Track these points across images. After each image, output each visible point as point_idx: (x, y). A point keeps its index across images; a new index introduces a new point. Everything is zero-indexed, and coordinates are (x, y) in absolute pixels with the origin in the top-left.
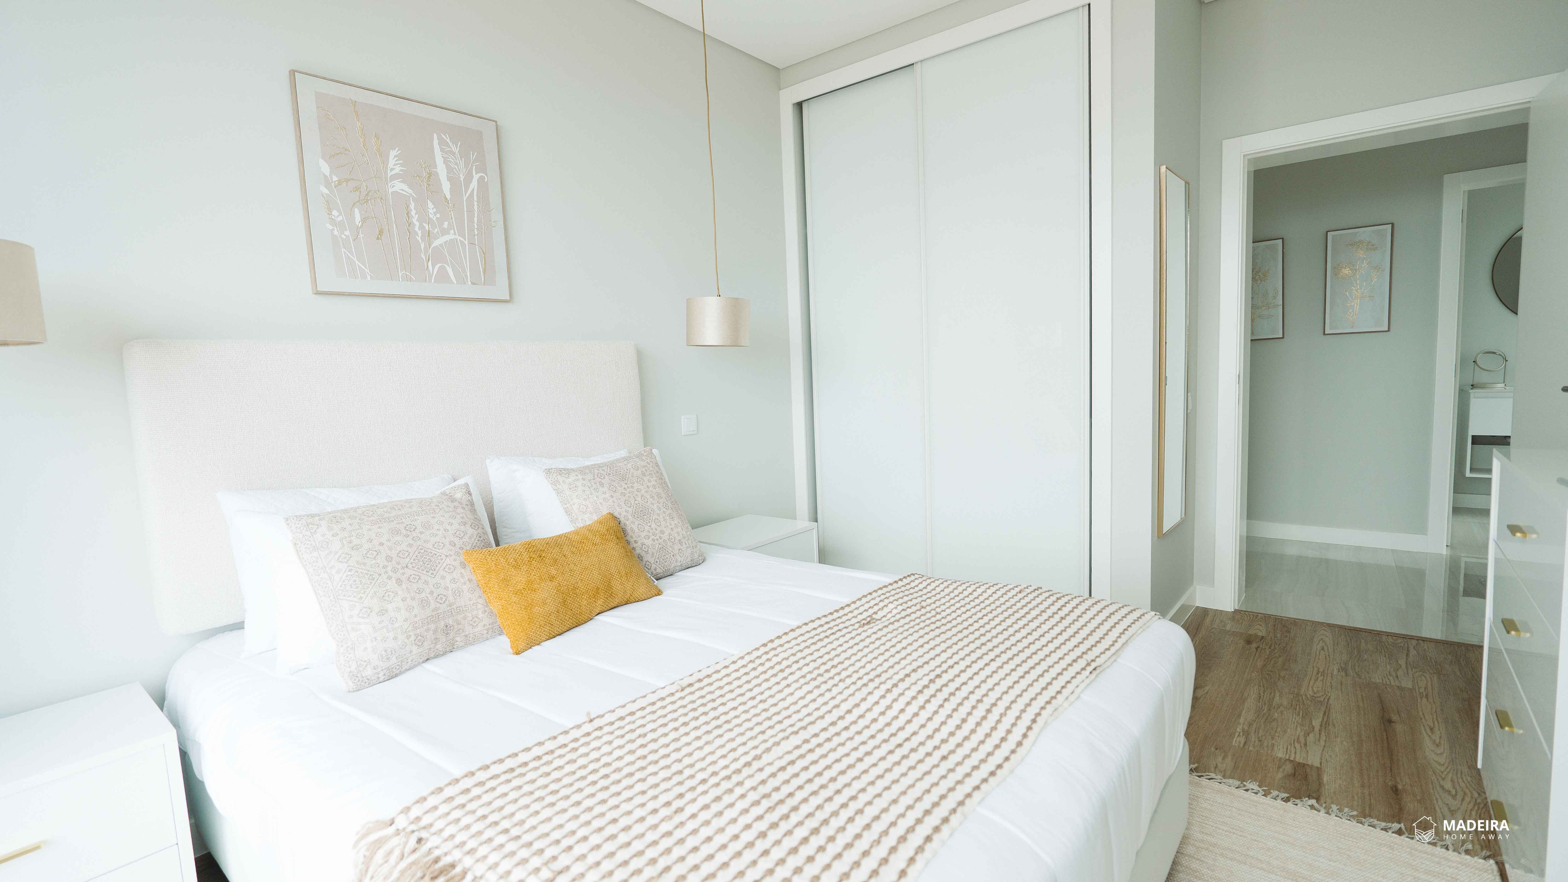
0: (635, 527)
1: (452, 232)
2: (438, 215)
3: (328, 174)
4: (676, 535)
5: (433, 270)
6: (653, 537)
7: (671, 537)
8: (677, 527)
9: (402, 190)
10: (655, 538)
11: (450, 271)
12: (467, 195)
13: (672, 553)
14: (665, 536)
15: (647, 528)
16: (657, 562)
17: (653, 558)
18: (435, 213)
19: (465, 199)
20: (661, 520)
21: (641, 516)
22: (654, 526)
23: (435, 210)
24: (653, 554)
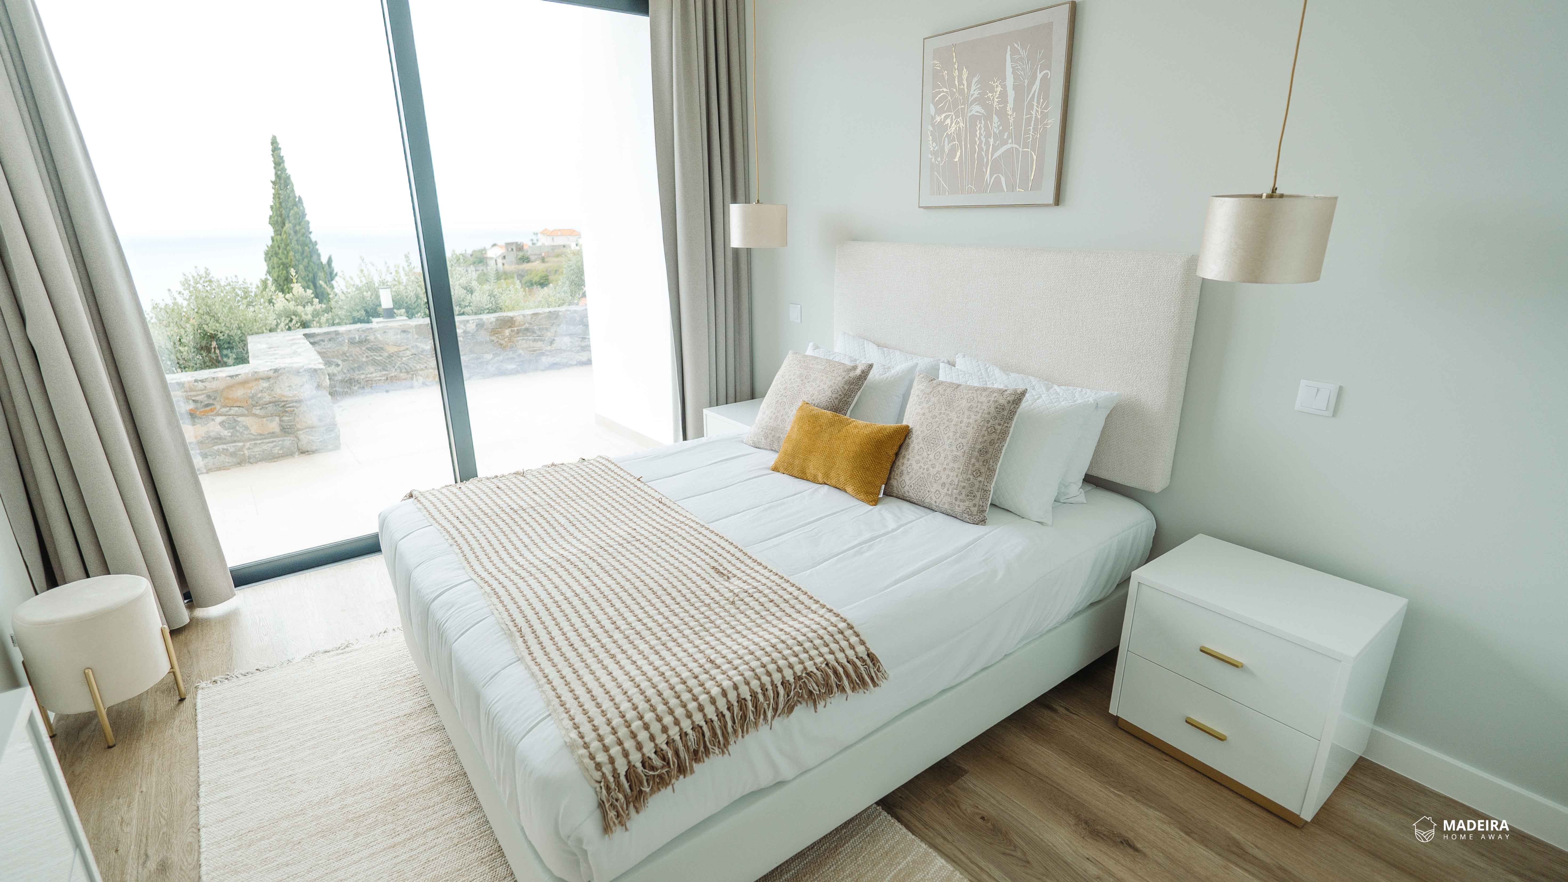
0: (917, 447)
1: (1010, 141)
2: (1001, 128)
3: (933, 115)
4: (944, 477)
5: (990, 182)
6: (922, 464)
7: (938, 475)
8: (952, 470)
9: (977, 112)
10: (923, 467)
11: (1003, 180)
12: (1028, 100)
13: (928, 489)
14: (933, 471)
15: (925, 454)
16: (911, 487)
17: (910, 482)
18: (999, 127)
19: (1026, 104)
20: (942, 455)
21: (929, 443)
22: (931, 456)
23: (999, 123)
24: (911, 478)
